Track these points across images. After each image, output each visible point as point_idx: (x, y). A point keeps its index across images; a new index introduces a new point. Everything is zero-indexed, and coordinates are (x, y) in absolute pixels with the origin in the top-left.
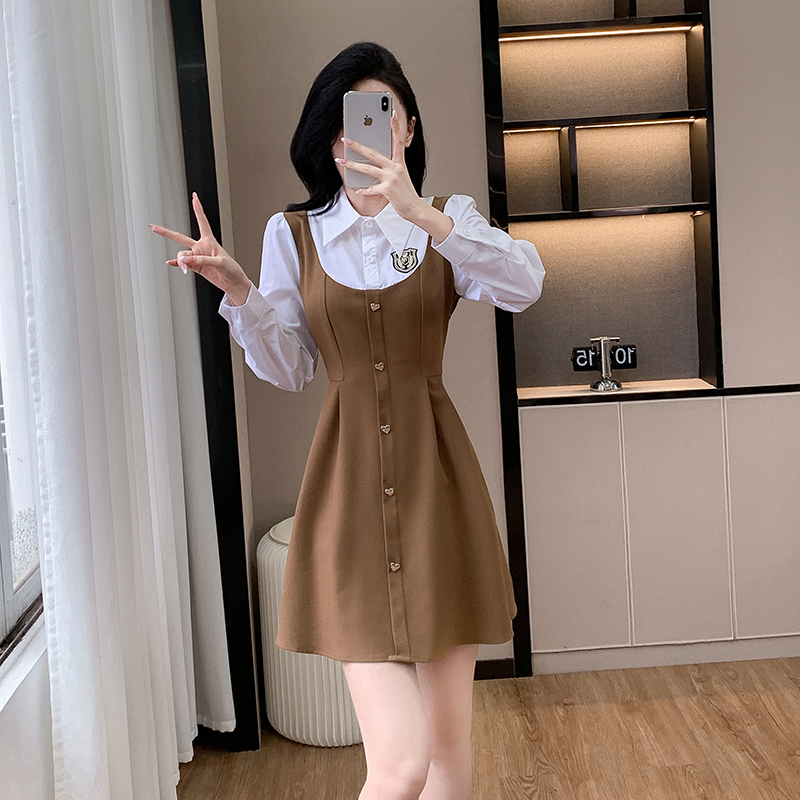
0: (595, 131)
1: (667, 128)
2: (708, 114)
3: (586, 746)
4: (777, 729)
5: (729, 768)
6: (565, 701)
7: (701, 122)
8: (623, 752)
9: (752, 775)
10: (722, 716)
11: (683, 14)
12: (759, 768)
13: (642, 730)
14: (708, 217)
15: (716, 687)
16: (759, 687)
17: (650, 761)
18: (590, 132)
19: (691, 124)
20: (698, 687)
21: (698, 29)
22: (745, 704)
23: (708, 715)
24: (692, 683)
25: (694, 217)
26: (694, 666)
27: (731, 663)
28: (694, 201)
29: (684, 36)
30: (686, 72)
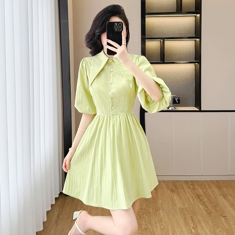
0: (170, 41)
1: (189, 41)
2: (200, 38)
3: (160, 201)
4: (212, 200)
5: (199, 209)
7: (198, 40)
8: (170, 203)
9: (205, 212)
10: (197, 195)
11: (194, 11)
12: (207, 210)
13: (176, 197)
14: (199, 65)
15: (196, 187)
16: (208, 188)
17: (177, 206)
18: (169, 41)
19: (195, 40)
20: (191, 187)
21: (198, 15)
22: (203, 192)
23: (194, 194)
24: (190, 186)
25: (195, 65)
26: (191, 181)
27: (200, 181)
28: (195, 60)
29: (194, 17)
30: (194, 26)
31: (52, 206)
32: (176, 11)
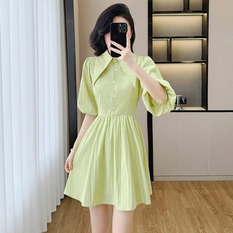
0: (177, 40)
1: (196, 40)
2: (207, 37)
3: (167, 201)
4: (219, 199)
5: (206, 209)
6: (162, 188)
7: (205, 39)
8: (177, 203)
9: (212, 212)
10: (204, 195)
11: (202, 10)
12: (213, 210)
13: (182, 197)
14: (206, 64)
15: (203, 187)
16: (214, 188)
17: (184, 206)
19: (202, 40)
20: (198, 187)
21: (206, 14)
23: (200, 195)
24: (196, 186)
25: (202, 65)
26: (197, 181)
27: (207, 181)
28: (202, 60)
29: (202, 16)
30: (202, 26)
31: (57, 207)
32: (183, 10)
